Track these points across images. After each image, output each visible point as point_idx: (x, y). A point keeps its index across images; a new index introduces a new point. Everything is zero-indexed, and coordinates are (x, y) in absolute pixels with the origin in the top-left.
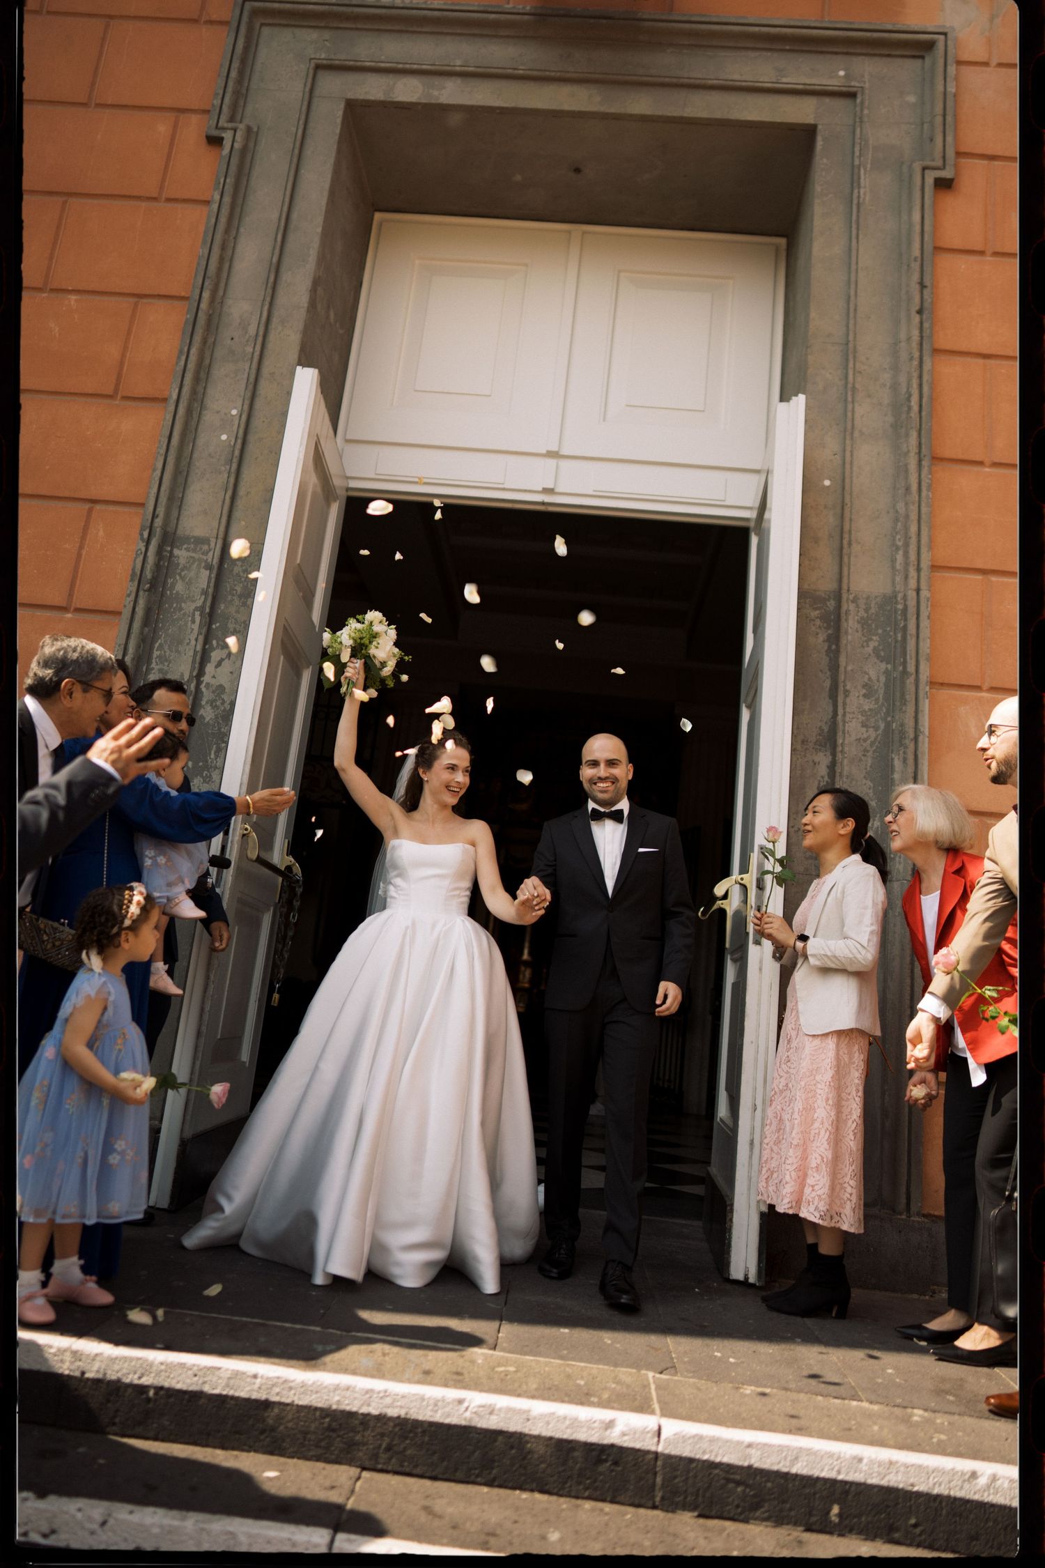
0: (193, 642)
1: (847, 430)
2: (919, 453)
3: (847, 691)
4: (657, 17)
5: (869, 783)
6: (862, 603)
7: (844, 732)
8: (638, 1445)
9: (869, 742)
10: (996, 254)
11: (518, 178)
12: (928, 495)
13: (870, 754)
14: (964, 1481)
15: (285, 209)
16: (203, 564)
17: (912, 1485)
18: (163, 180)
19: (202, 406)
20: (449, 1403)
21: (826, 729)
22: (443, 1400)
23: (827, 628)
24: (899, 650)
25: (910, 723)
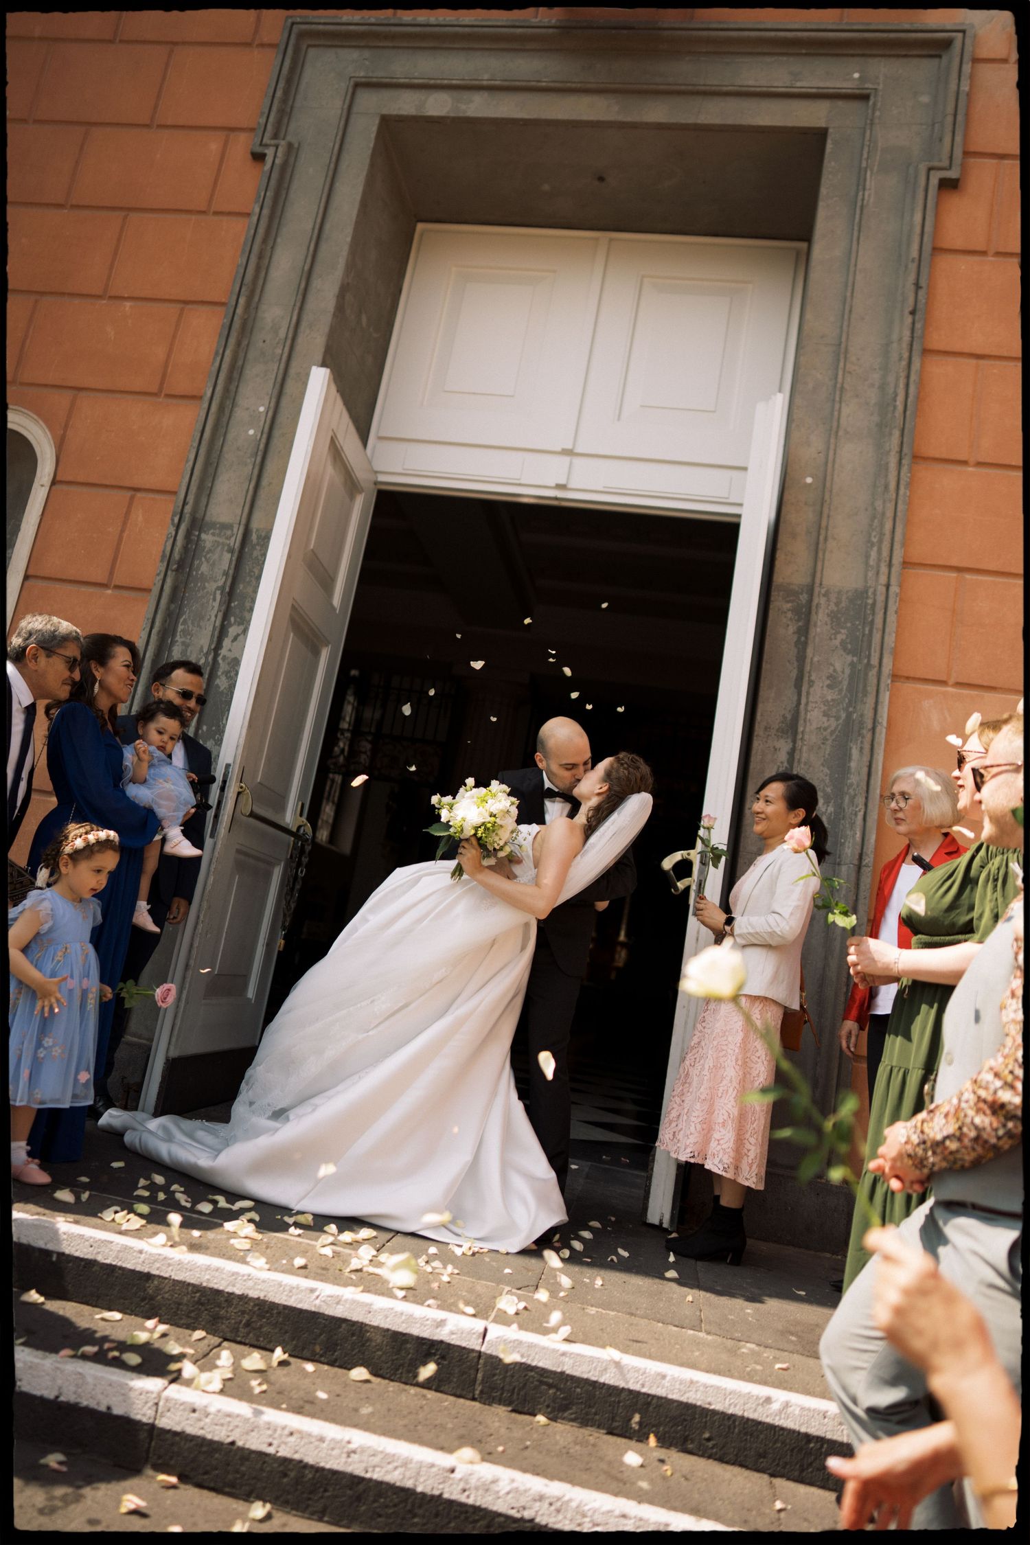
0: (213, 618)
1: (833, 431)
2: (901, 451)
3: (813, 682)
4: (677, 26)
5: (826, 770)
6: (833, 598)
7: (805, 721)
8: (464, 1344)
9: (829, 731)
10: (998, 254)
11: (546, 187)
12: (905, 493)
13: (829, 742)
14: (758, 1405)
15: (319, 221)
16: (226, 548)
17: (710, 1404)
18: (212, 195)
19: (234, 404)
20: (302, 1291)
21: (789, 717)
22: (298, 1288)
23: (798, 620)
24: (865, 644)
25: (869, 714)
